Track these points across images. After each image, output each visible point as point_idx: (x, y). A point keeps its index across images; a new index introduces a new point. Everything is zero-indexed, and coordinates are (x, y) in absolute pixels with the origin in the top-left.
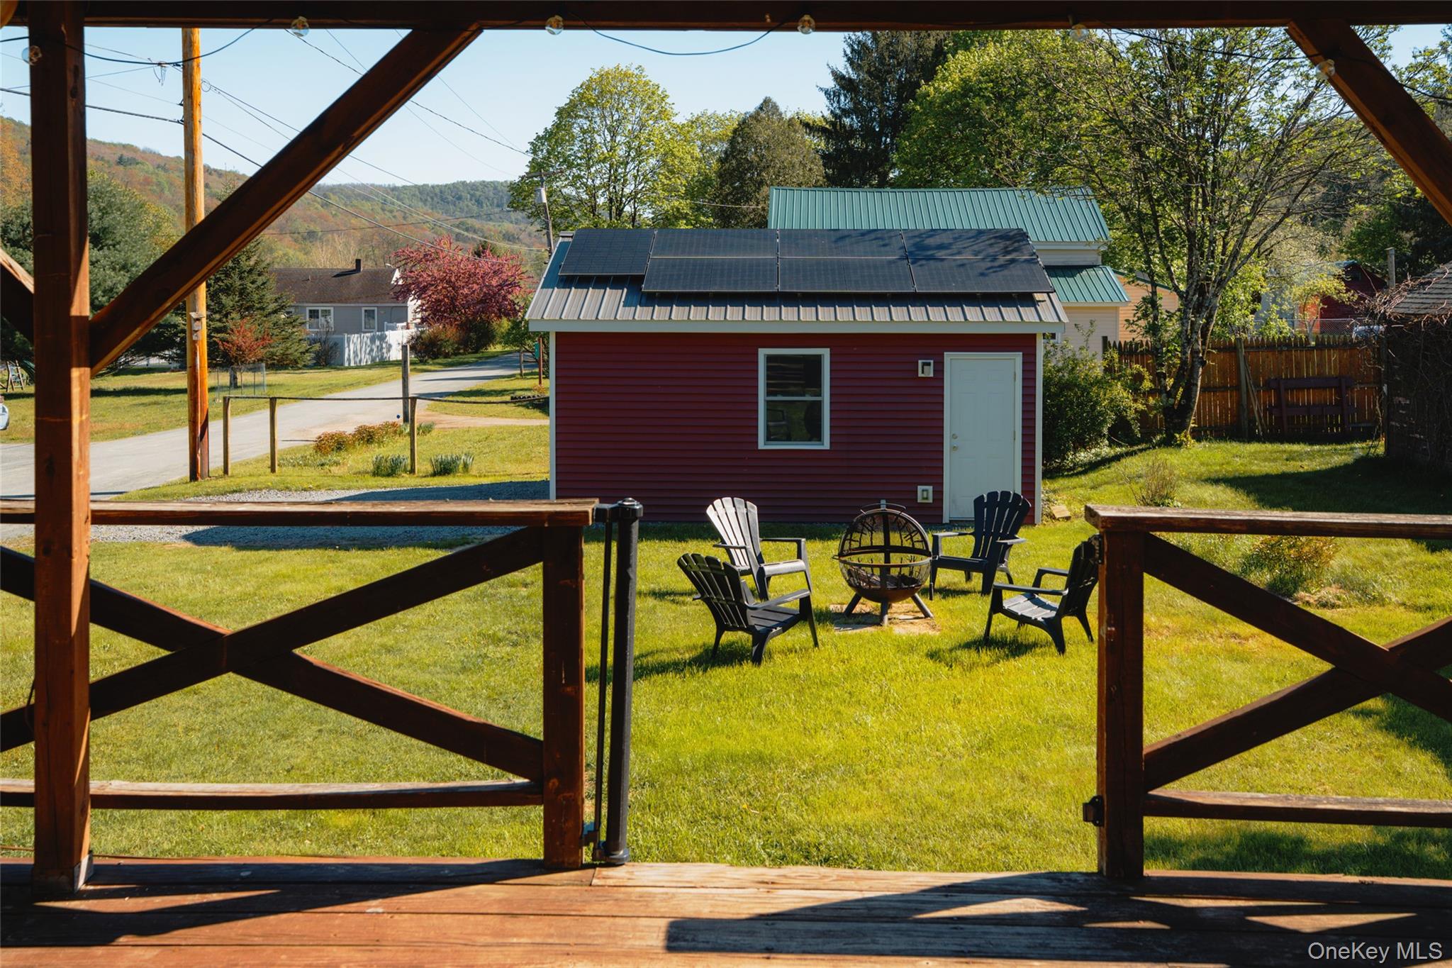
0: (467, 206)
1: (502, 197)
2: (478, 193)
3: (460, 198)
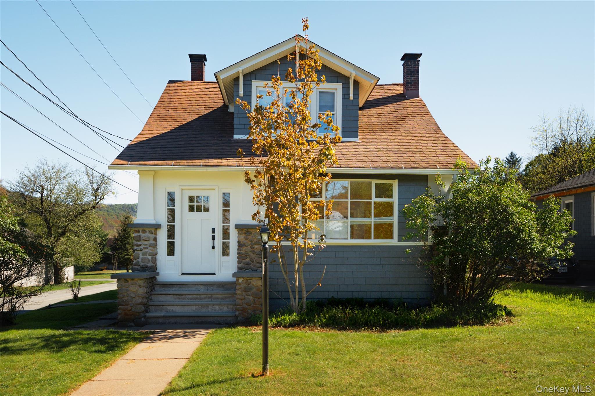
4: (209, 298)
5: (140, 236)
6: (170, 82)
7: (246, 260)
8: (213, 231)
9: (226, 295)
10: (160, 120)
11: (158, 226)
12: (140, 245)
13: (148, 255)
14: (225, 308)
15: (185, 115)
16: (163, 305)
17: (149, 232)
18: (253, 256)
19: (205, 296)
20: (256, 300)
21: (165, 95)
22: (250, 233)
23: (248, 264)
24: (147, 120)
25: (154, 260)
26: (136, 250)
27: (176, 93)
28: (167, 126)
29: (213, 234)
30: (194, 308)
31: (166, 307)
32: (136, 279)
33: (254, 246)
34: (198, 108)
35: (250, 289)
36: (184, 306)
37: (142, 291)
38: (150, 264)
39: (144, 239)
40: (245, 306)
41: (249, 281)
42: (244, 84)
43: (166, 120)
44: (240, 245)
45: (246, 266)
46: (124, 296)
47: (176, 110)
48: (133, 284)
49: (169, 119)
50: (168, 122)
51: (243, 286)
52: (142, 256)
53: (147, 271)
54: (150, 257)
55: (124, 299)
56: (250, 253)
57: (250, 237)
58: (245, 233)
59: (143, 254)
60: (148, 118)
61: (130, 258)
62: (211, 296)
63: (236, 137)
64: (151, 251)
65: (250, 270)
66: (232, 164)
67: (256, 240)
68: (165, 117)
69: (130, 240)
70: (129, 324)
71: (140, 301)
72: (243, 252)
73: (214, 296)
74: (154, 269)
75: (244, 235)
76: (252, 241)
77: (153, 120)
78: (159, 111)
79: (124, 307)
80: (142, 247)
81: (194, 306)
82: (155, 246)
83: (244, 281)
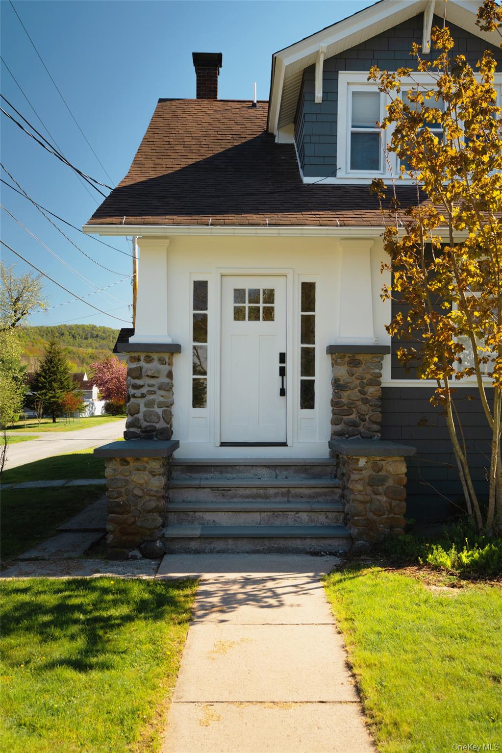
0: (67, 339)
1: (87, 334)
2: (73, 332)
3: (63, 334)
4: (283, 495)
5: (141, 368)
6: (161, 100)
7: (351, 417)
8: (283, 357)
9: (318, 490)
10: (158, 157)
11: (174, 349)
12: (141, 387)
13: (156, 406)
14: (322, 518)
15: (201, 149)
16: (195, 512)
17: (160, 360)
18: (364, 408)
19: (276, 490)
20: (394, 503)
21: (157, 120)
22: (359, 363)
23: (354, 424)
24: (134, 156)
25: (168, 417)
26: (134, 396)
27: (176, 117)
28: (172, 166)
29: (282, 365)
30: (257, 517)
31: (201, 514)
32: (146, 459)
33: (366, 389)
34: (221, 138)
35: (383, 480)
36: (237, 513)
37: (157, 483)
38: (161, 425)
39: (150, 373)
40: (371, 516)
41: (380, 463)
42: (324, 79)
43: (169, 157)
44: (338, 385)
45: (351, 429)
46: (120, 494)
47: (182, 140)
48: (138, 470)
49: (174, 155)
50: (173, 160)
51: (366, 473)
52: (145, 409)
53: (155, 439)
54: (160, 411)
55: (120, 500)
56: (358, 403)
57: (359, 371)
58: (349, 363)
59: (146, 405)
60: (136, 153)
61: (58, 401)
62: (289, 492)
63: (307, 180)
64: (162, 399)
65: (359, 436)
66: (329, 223)
67: (370, 377)
68: (165, 151)
69: (58, 375)
70: (130, 554)
71: (153, 504)
72: (344, 400)
73: (293, 491)
74: (166, 434)
75: (346, 365)
76: (362, 378)
77: (145, 157)
78: (152, 143)
79: (120, 516)
80: (144, 390)
81: (259, 514)
82: (168, 388)
83: (369, 464)
